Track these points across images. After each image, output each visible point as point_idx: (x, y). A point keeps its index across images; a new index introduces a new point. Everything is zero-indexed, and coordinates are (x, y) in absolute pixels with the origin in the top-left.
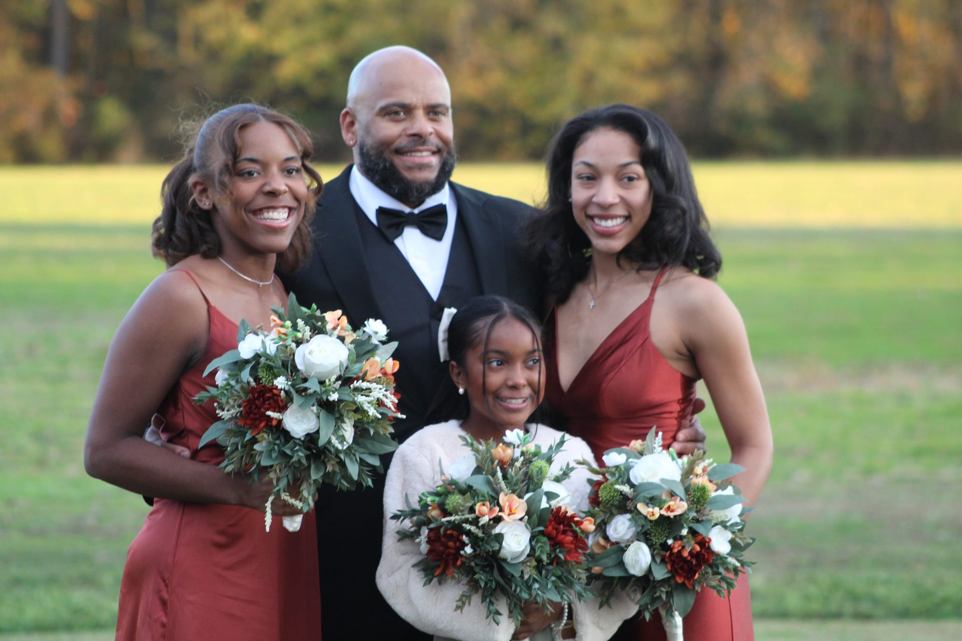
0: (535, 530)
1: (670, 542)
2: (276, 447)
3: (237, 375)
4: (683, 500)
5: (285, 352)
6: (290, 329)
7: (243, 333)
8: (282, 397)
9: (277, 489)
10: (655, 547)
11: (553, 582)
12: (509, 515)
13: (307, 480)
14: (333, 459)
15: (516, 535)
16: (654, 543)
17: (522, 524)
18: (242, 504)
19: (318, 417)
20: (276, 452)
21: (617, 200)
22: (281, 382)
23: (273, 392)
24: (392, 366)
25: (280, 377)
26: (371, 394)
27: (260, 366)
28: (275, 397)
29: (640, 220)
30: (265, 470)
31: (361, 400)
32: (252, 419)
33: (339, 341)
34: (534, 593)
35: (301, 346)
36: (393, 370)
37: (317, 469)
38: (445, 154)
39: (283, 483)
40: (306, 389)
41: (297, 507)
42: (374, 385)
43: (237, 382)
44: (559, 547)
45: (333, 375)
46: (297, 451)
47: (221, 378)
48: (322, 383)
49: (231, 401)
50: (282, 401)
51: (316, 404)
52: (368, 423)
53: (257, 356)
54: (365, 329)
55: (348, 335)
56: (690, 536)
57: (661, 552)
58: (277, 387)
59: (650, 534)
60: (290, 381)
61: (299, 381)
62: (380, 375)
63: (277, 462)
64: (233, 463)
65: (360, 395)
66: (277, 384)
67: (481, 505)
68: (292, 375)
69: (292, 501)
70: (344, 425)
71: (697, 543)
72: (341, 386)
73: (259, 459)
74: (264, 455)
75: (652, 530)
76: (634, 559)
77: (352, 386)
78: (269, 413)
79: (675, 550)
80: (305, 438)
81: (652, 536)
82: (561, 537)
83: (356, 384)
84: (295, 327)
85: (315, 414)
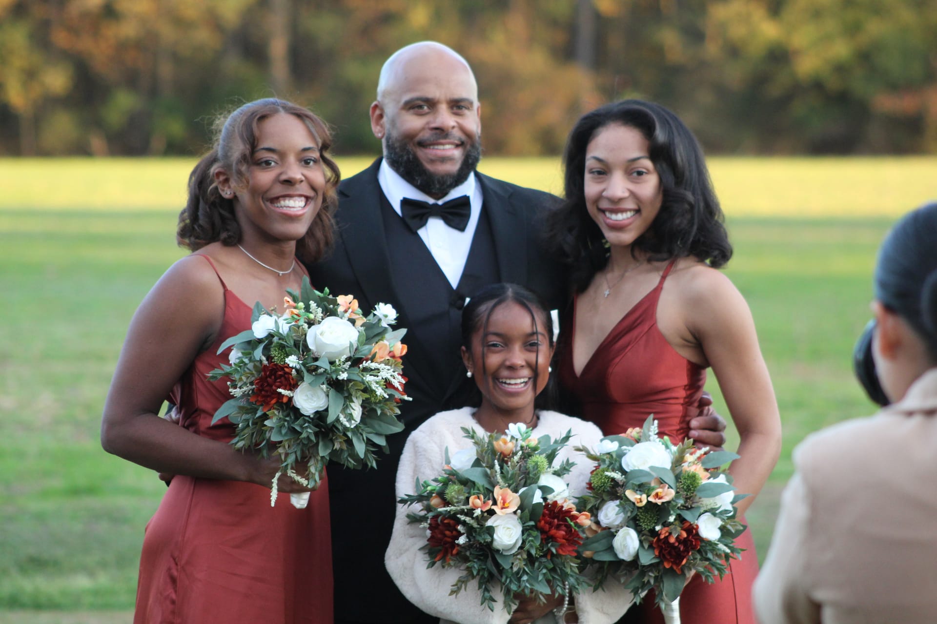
0: (527, 524)
1: (658, 528)
2: (286, 424)
3: (250, 354)
4: (672, 488)
5: (297, 332)
6: (303, 311)
7: (257, 314)
8: (293, 375)
9: (284, 464)
10: (643, 532)
11: (544, 574)
12: (502, 508)
13: (315, 457)
14: (341, 437)
15: (508, 528)
16: (644, 529)
17: (516, 517)
18: (251, 481)
19: (328, 396)
20: (286, 427)
21: (626, 194)
22: (292, 361)
23: (284, 370)
24: (400, 349)
25: (291, 355)
26: (379, 374)
27: (273, 345)
28: (286, 376)
29: (650, 213)
30: (273, 446)
31: (369, 379)
32: (264, 396)
33: (349, 323)
34: (523, 585)
35: (313, 327)
36: (401, 353)
37: (326, 447)
38: (468, 147)
39: (291, 459)
40: (317, 367)
41: (302, 484)
42: (382, 366)
43: (250, 360)
44: (552, 541)
45: (343, 356)
46: (307, 427)
47: (234, 356)
48: (332, 363)
49: (244, 378)
50: (293, 379)
51: (325, 383)
52: (376, 403)
53: (270, 336)
54: (375, 312)
55: (358, 319)
56: (677, 523)
57: (648, 537)
58: (288, 365)
59: (639, 520)
60: (301, 361)
61: (310, 360)
62: (388, 358)
63: (286, 438)
64: (243, 439)
65: (368, 375)
66: (288, 363)
67: (475, 498)
68: (303, 355)
69: (298, 478)
70: (352, 404)
71: (683, 529)
72: (351, 366)
73: (269, 435)
74: (273, 431)
75: (642, 517)
76: (623, 544)
77: (361, 366)
78: (280, 390)
79: (662, 537)
80: (314, 416)
81: (641, 522)
82: (553, 531)
83: (365, 364)
84: (307, 309)
85: (325, 392)
